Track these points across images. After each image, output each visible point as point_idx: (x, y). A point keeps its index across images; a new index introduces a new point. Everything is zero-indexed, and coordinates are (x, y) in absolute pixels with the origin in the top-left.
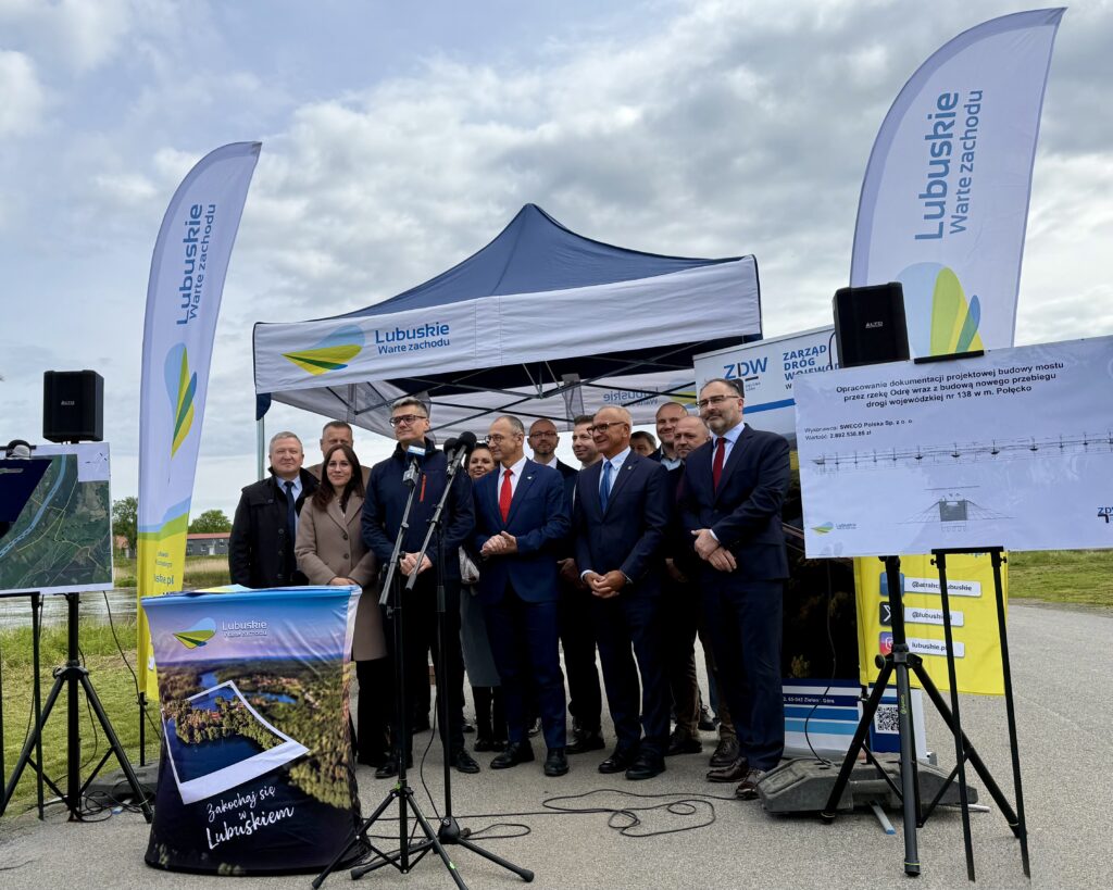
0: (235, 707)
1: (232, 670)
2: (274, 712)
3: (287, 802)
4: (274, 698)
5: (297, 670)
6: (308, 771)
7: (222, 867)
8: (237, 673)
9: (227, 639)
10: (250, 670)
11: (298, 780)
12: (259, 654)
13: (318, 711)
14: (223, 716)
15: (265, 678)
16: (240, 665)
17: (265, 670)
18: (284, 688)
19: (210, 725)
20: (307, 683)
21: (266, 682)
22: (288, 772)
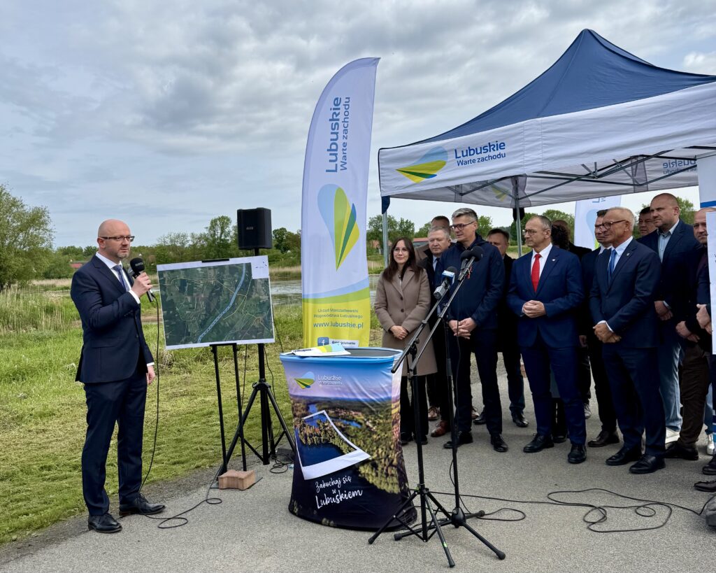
0: (327, 426)
1: (325, 404)
2: (348, 432)
3: (359, 487)
4: (348, 423)
5: (361, 407)
6: (370, 469)
7: (324, 520)
8: (327, 406)
9: (321, 385)
10: (334, 405)
11: (364, 474)
12: (338, 396)
13: (376, 433)
14: (321, 431)
15: (342, 411)
16: (329, 402)
17: (342, 405)
18: (353, 418)
19: (315, 435)
20: (367, 416)
21: (343, 413)
22: (358, 469)
